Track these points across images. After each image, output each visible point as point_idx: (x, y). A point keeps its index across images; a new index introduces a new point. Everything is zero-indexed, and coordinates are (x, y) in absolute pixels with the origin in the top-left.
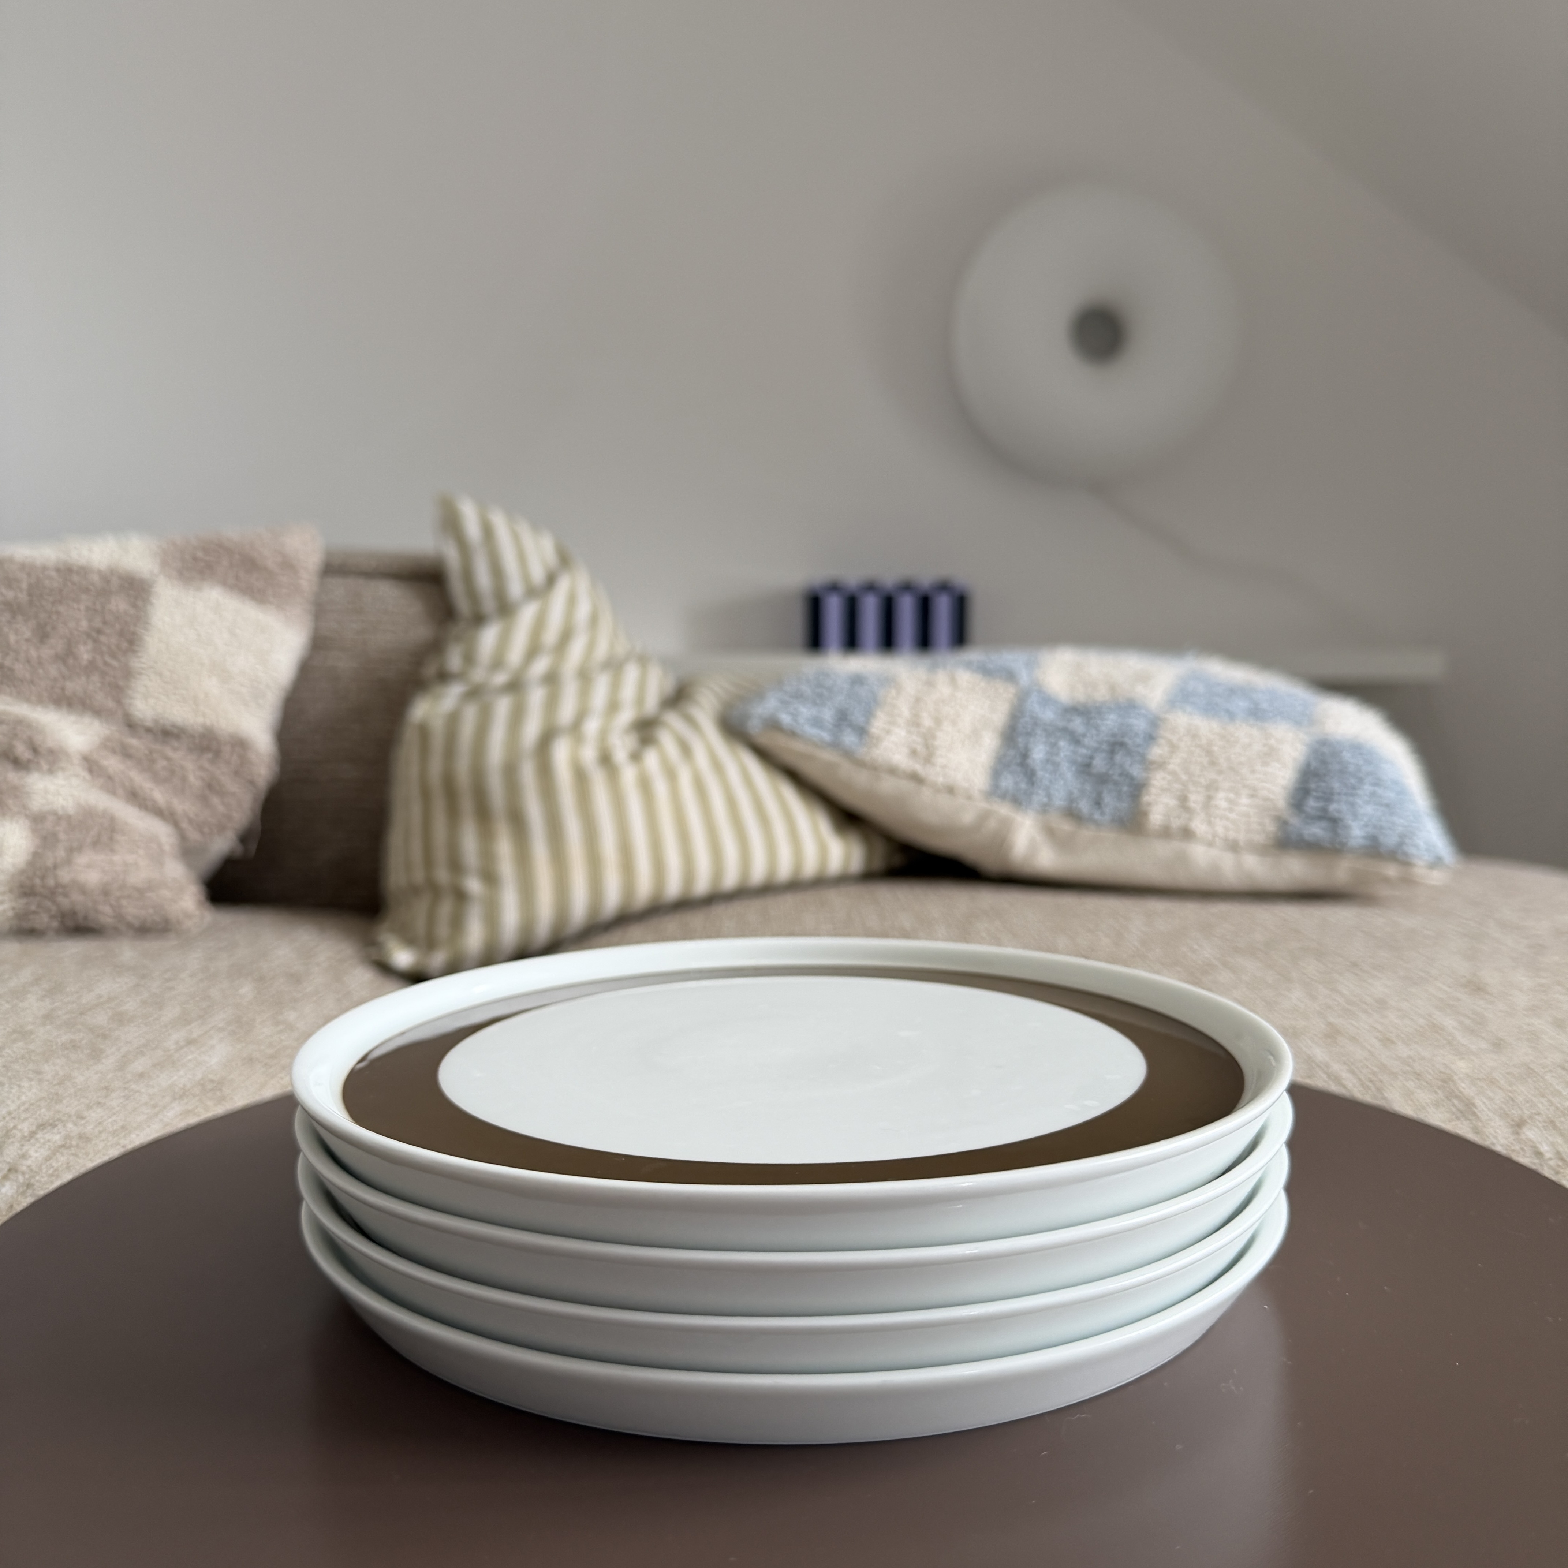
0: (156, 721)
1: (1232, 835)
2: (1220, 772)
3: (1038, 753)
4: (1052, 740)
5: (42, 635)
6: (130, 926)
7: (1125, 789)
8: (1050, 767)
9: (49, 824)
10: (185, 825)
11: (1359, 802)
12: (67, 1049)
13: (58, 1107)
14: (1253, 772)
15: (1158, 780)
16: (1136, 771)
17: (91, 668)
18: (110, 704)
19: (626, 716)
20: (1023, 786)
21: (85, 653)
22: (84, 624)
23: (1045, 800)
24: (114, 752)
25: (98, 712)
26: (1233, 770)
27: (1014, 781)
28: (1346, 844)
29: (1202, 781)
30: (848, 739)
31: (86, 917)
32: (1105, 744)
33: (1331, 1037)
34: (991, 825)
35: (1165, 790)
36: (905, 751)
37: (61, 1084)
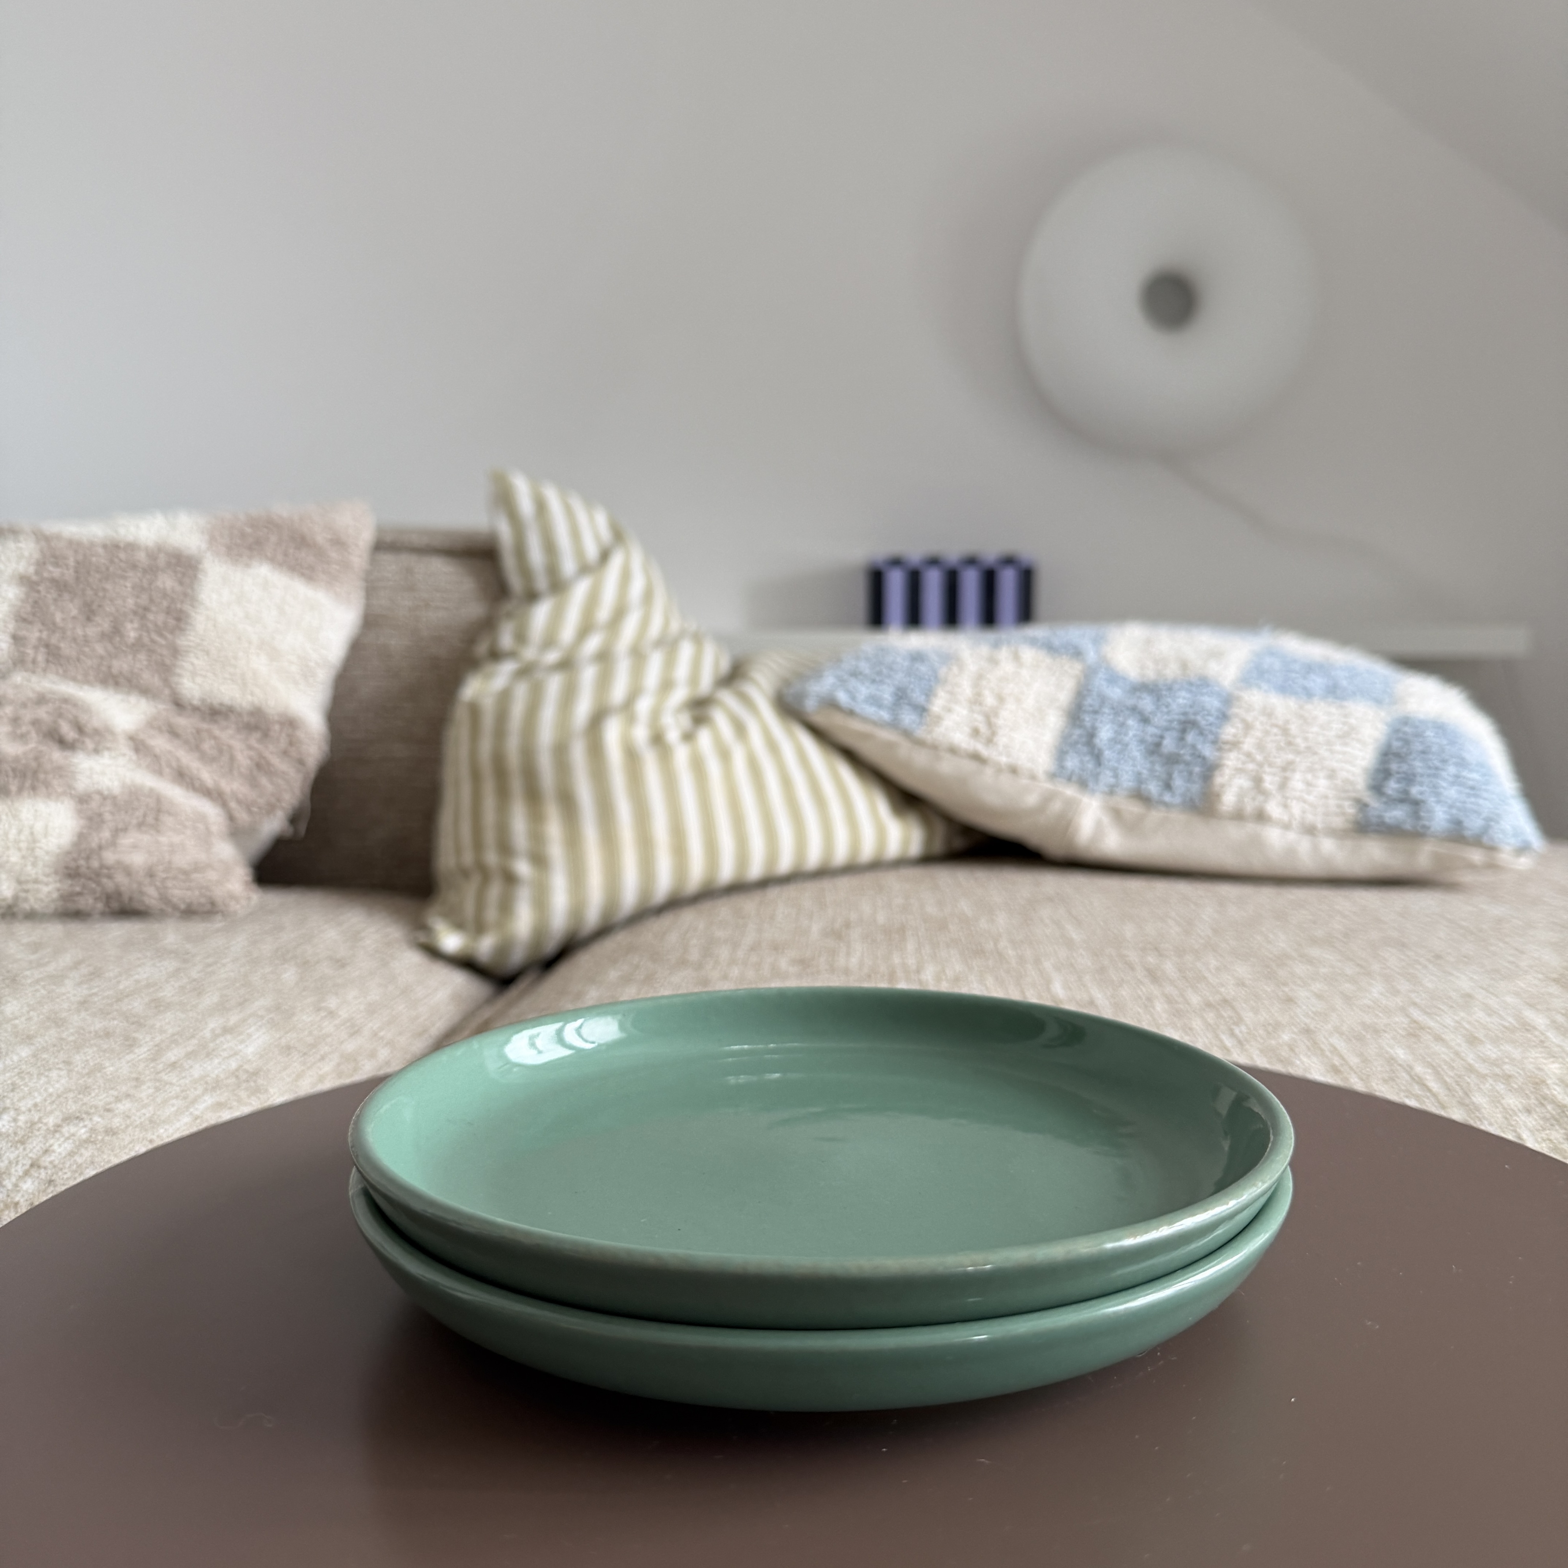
0: (203, 700)
1: (1310, 818)
2: (1298, 753)
3: (1105, 733)
4: (1121, 719)
5: (89, 613)
6: (175, 907)
7: (1197, 769)
8: (1117, 747)
10: (233, 805)
11: (1444, 784)
12: (100, 1037)
13: (86, 1100)
14: (1332, 752)
15: (1231, 761)
16: (1207, 751)
17: (137, 646)
18: (157, 683)
19: (680, 695)
20: (1090, 766)
21: (131, 631)
22: (131, 602)
23: (1112, 781)
24: (160, 730)
25: (145, 691)
26: (1310, 751)
27: (1082, 762)
28: (1428, 828)
29: (1279, 761)
30: (908, 718)
31: (131, 899)
32: (1175, 723)
33: (1415, 1035)
34: (1056, 806)
35: (1239, 771)
36: (967, 730)
37: (89, 1074)
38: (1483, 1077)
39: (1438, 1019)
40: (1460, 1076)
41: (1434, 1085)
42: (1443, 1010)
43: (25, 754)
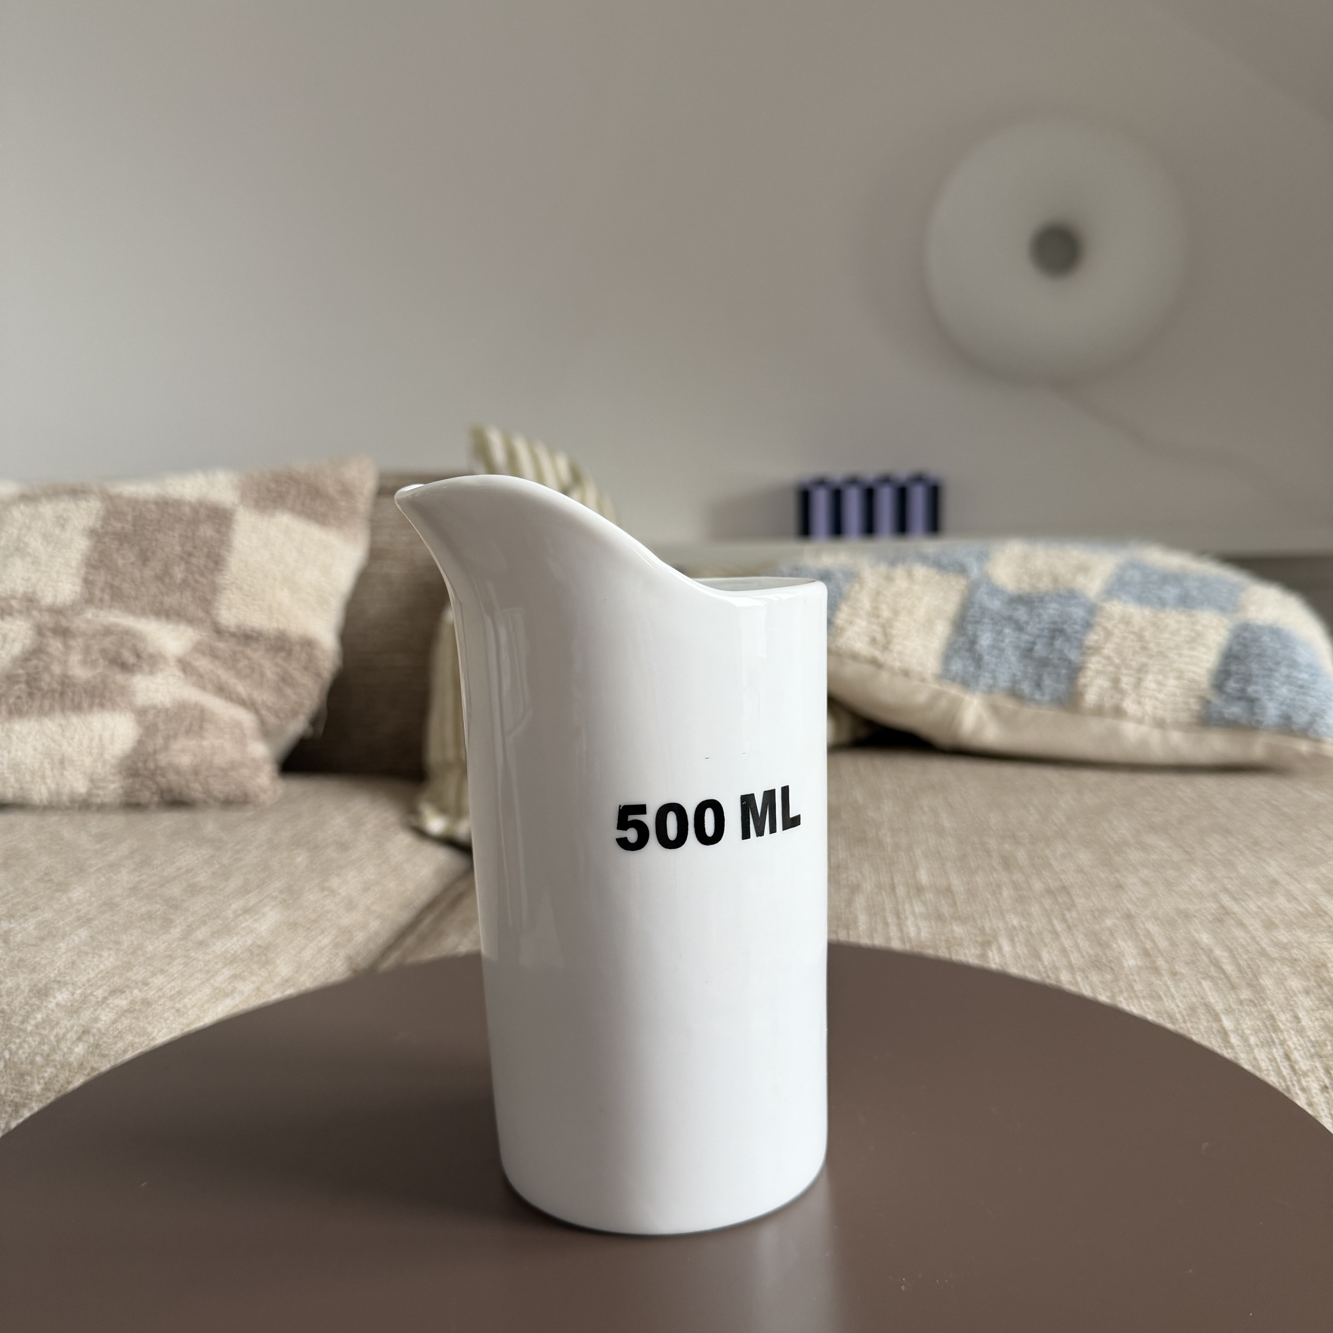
0: (239, 627)
1: (1160, 713)
2: (1151, 657)
3: (985, 640)
4: (999, 628)
5: (144, 559)
6: (216, 799)
7: (1064, 671)
8: (996, 652)
9: (150, 716)
10: (264, 712)
11: (1277, 684)
12: (144, 920)
13: (129, 974)
14: (1180, 655)
15: (1094, 664)
16: (1073, 655)
17: (184, 585)
18: (201, 614)
20: (971, 669)
21: (179, 573)
22: (178, 549)
23: (991, 682)
24: (203, 653)
25: (191, 621)
26: (1162, 654)
27: (964, 665)
28: (1262, 722)
29: (1134, 664)
31: (180, 794)
32: (1046, 631)
33: (1220, 921)
34: (943, 703)
35: (1100, 673)
36: (867, 639)
37: (133, 953)
38: (1272, 960)
39: (1243, 904)
40: (1252, 959)
41: (1229, 968)
42: (1249, 896)
43: (94, 677)
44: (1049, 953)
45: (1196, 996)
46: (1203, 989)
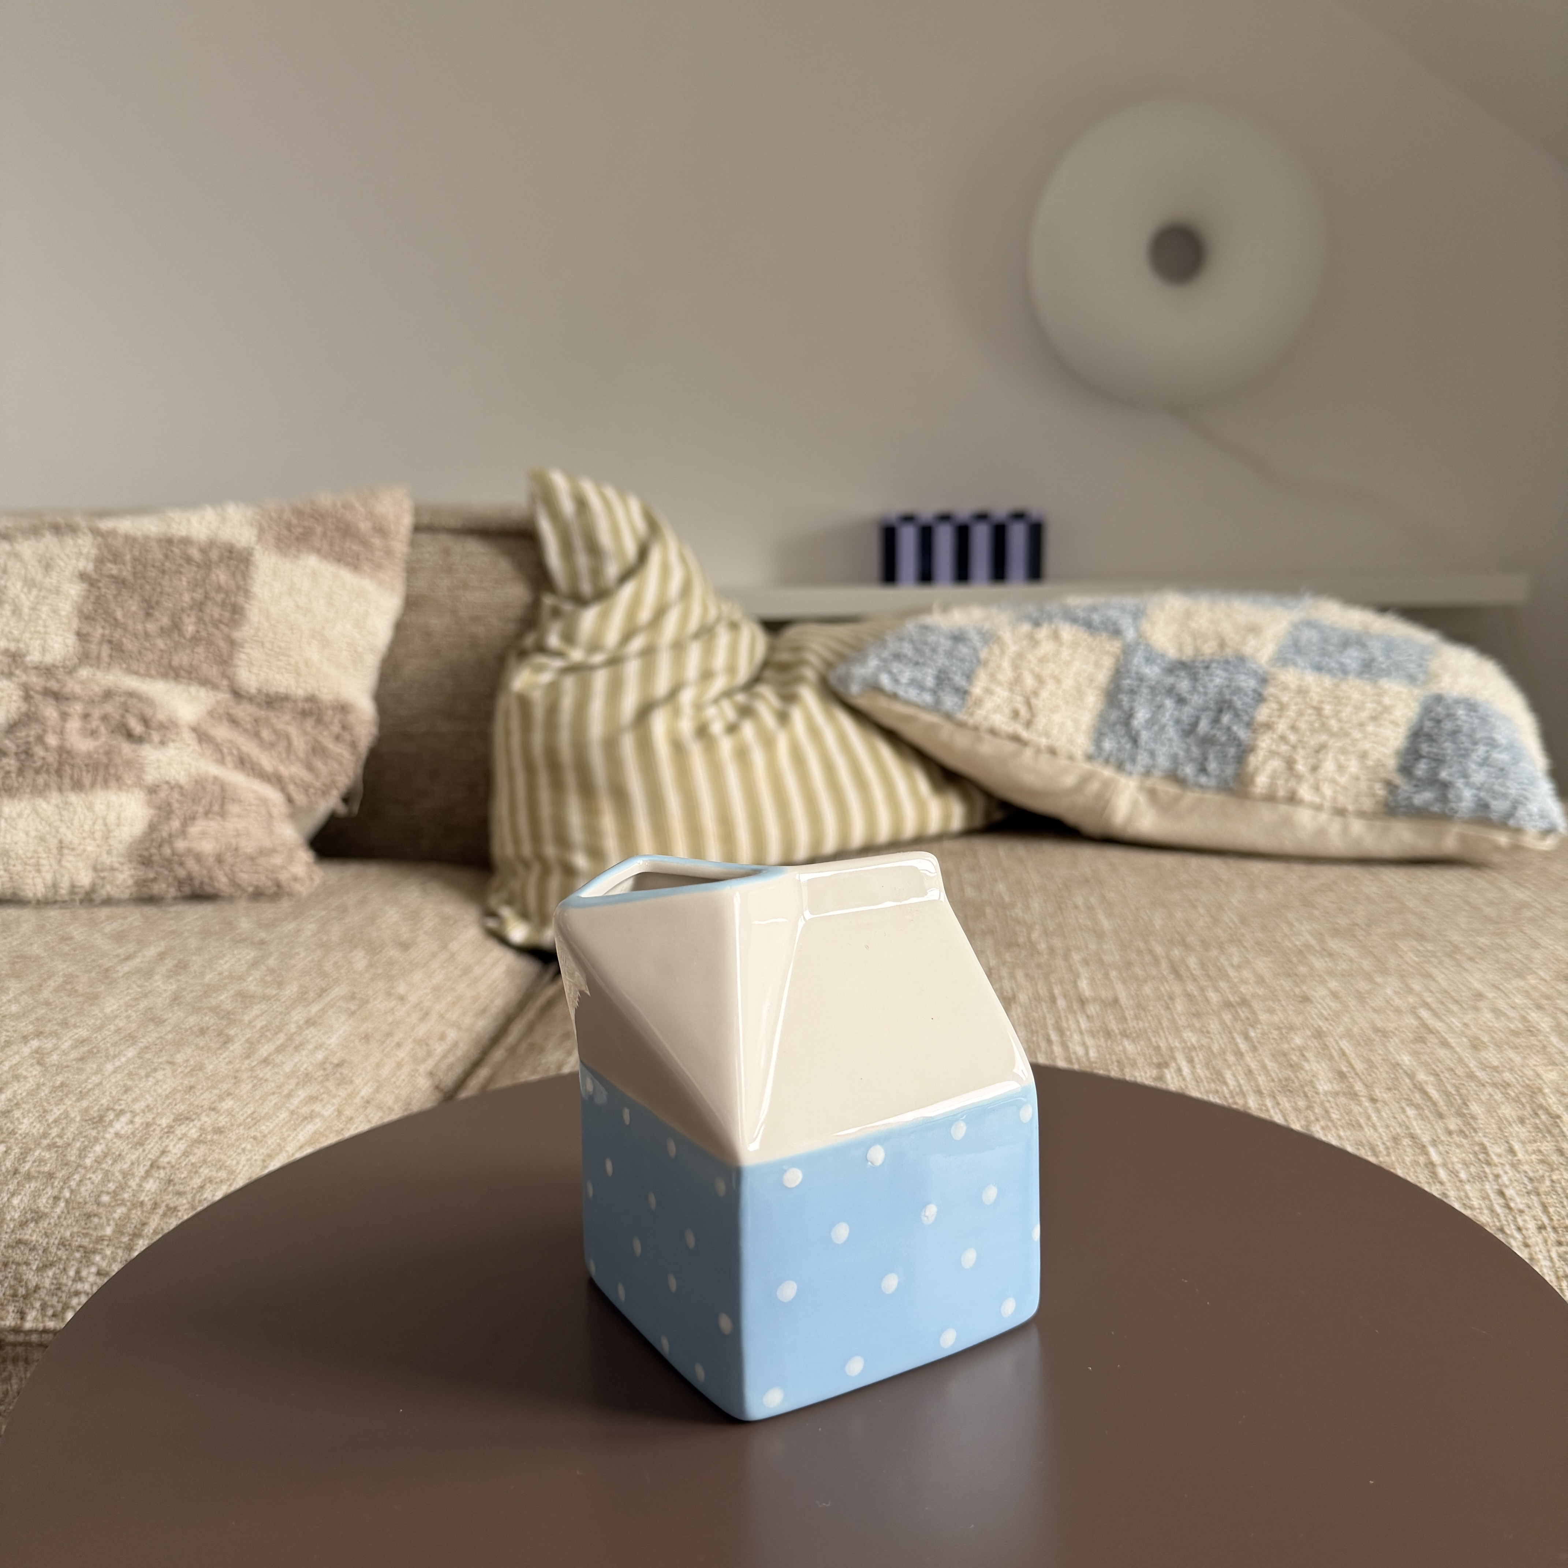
0: (259, 690)
1: (1341, 800)
2: (1332, 735)
3: (1142, 715)
4: (1158, 699)
5: (148, 610)
6: (244, 891)
7: (1232, 752)
8: (1154, 728)
9: (163, 794)
10: (292, 789)
11: (1473, 766)
14: (1365, 733)
15: (1265, 743)
16: (1243, 733)
18: (216, 675)
20: (1128, 746)
21: (189, 625)
22: (187, 597)
23: (1149, 762)
24: (219, 719)
25: (204, 682)
26: (1344, 732)
27: (1119, 743)
28: (1456, 811)
29: (1312, 743)
30: (949, 701)
31: (202, 885)
32: (1212, 703)
34: (1094, 787)
35: (1273, 753)
36: (1007, 711)
38: (1483, 1085)
40: (1461, 1084)
41: (1435, 1094)
42: (1453, 1011)
43: (95, 749)
44: (1234, 1075)
45: (1400, 1125)
46: (1407, 1117)
